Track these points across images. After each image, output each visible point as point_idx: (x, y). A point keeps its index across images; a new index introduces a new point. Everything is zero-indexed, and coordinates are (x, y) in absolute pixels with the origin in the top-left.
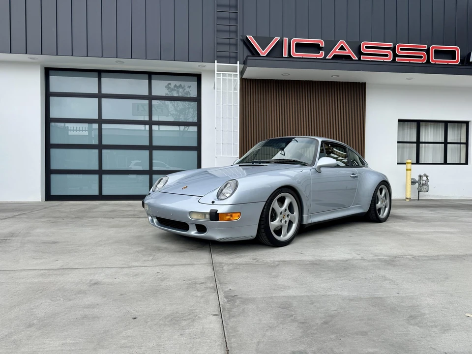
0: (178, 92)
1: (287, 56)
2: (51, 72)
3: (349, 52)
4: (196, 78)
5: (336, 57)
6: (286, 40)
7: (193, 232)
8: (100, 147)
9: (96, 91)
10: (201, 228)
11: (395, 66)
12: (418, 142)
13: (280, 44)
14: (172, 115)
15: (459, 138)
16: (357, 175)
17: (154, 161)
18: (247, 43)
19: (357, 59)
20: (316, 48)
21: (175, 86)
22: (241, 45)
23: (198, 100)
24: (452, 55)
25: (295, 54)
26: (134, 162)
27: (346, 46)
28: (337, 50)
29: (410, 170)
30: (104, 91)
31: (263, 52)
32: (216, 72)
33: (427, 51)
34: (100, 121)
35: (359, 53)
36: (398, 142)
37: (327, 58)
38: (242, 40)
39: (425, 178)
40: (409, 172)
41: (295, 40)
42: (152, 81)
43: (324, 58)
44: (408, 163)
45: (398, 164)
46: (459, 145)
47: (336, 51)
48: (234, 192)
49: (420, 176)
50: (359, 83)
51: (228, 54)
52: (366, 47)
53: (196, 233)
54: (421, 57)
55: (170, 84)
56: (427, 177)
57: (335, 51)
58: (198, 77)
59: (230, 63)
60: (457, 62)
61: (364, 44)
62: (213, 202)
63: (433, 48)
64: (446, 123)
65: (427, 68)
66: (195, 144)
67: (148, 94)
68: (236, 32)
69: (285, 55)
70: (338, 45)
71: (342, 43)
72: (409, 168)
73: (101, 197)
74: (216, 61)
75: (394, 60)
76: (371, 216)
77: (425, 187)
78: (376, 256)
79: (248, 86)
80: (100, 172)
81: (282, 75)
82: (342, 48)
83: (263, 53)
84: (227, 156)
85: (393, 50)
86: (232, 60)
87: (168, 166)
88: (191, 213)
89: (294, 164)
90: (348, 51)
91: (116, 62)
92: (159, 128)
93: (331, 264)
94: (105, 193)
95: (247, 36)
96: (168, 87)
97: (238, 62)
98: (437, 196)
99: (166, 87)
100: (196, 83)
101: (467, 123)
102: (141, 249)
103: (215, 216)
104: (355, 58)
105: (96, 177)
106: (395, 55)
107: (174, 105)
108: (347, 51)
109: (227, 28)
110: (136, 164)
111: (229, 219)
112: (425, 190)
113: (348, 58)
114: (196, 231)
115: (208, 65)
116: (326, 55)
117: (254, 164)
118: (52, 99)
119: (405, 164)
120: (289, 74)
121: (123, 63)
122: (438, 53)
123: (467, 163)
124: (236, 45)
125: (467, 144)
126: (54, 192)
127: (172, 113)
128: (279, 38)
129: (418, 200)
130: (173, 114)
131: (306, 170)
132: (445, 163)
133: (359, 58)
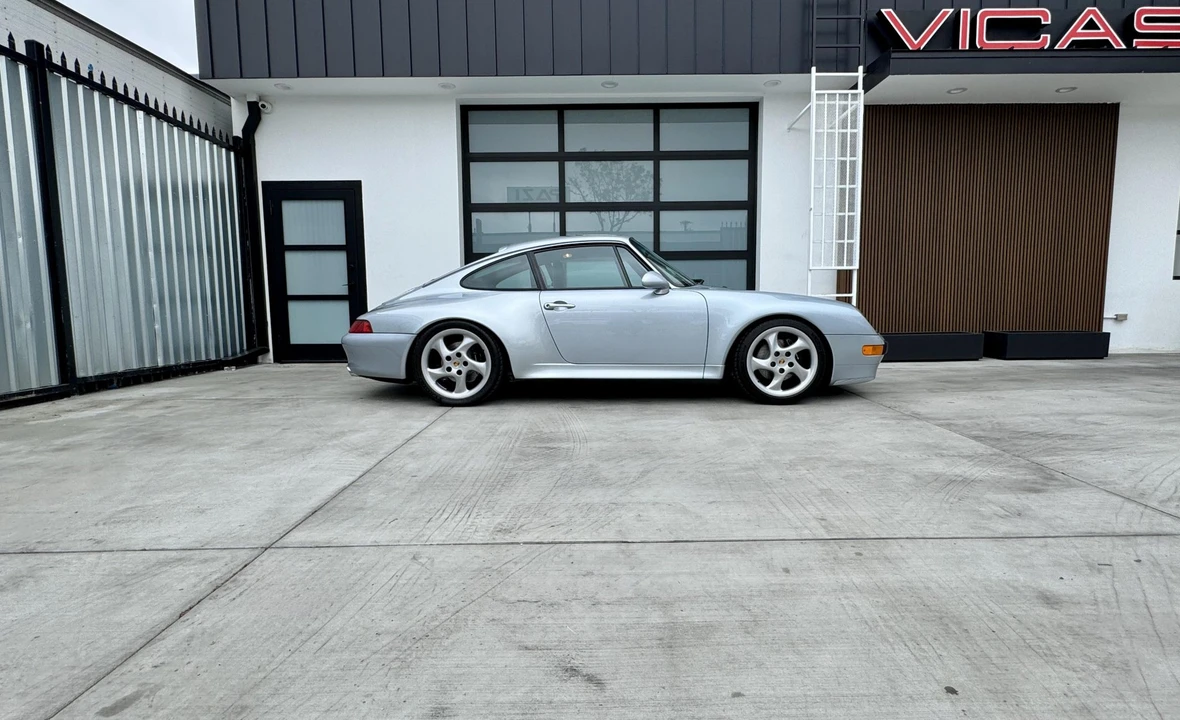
1: (967, 48)
2: (472, 115)
3: (1108, 33)
4: (746, 112)
5: (1076, 46)
6: (965, 13)
9: (554, 148)
13: (954, 22)
19: (1124, 47)
20: (1032, 28)
23: (751, 155)
25: (984, 43)
27: (1101, 20)
28: (1079, 30)
30: (569, 148)
31: (916, 42)
32: (814, 92)
34: (563, 207)
35: (1127, 31)
36: (1178, 232)
37: (1056, 48)
38: (867, 20)
41: (986, 13)
42: (661, 121)
43: (1050, 49)
45: (1175, 278)
47: (1078, 32)
50: (1105, 104)
51: (833, 53)
52: (1147, 20)
57: (1074, 33)
58: (753, 110)
59: (837, 71)
61: (1141, 13)
66: (743, 246)
69: (964, 43)
70: (1083, 19)
71: (1092, 13)
74: (814, 69)
81: (949, 92)
82: (1091, 25)
90: (1106, 31)
91: (603, 84)
95: (883, 11)
97: (861, 68)
104: (1118, 44)
108: (1102, 30)
113: (1104, 46)
115: (786, 81)
116: (1054, 42)
118: (475, 168)
128: (951, 10)
133: (1130, 46)
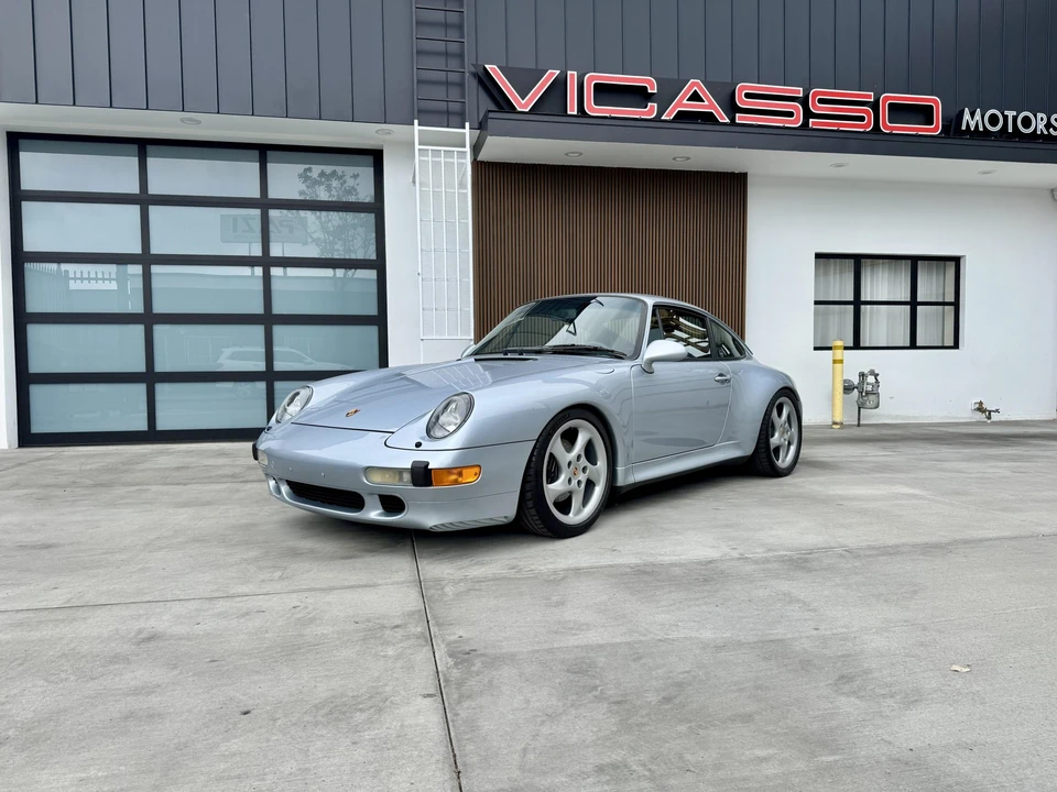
0: (329, 188)
1: (575, 113)
2: (22, 143)
3: (711, 106)
4: (370, 159)
5: (682, 116)
6: (572, 75)
7: (374, 514)
8: (149, 319)
9: (134, 189)
10: (392, 504)
11: (806, 138)
12: (857, 303)
13: (559, 85)
14: (316, 241)
15: (941, 291)
16: (728, 377)
17: (276, 349)
18: (486, 83)
19: (727, 121)
20: (639, 95)
21: (322, 174)
22: (472, 85)
23: (376, 208)
24: (925, 114)
25: (592, 108)
26: (228, 352)
27: (704, 92)
28: (685, 101)
29: (841, 361)
30: (153, 189)
31: (523, 102)
32: (417, 147)
33: (875, 106)
34: (146, 259)
35: (732, 108)
36: (816, 303)
37: (663, 118)
38: (475, 75)
39: (871, 379)
40: (838, 366)
41: (593, 78)
42: (269, 165)
43: (657, 119)
44: (837, 348)
45: (816, 349)
46: (941, 307)
48: (464, 421)
49: (862, 375)
50: (733, 173)
51: (443, 105)
52: (747, 96)
53: (380, 515)
54: (862, 119)
55: (309, 170)
56: (876, 376)
57: (680, 104)
58: (376, 157)
59: (448, 126)
60: (936, 129)
61: (742, 89)
62: (418, 445)
63: (886, 98)
64: (914, 261)
65: (875, 142)
66: (373, 311)
67: (259, 196)
68: (461, 56)
69: (573, 110)
70: (687, 91)
71: (695, 84)
72: (838, 357)
73: (152, 435)
74: (416, 122)
75: (805, 124)
76: (759, 464)
77: (872, 397)
78: (769, 550)
79: (491, 178)
80: (150, 378)
81: (566, 154)
82: (695, 97)
83: (524, 104)
84: (447, 337)
85: (804, 102)
86: (453, 119)
87: (309, 360)
88: (368, 470)
89: (595, 355)
90: (709, 104)
91: (182, 120)
92: (285, 273)
93: (677, 571)
94: (162, 425)
95: (487, 66)
96: (305, 177)
97: (467, 125)
98: (897, 417)
99: (300, 176)
100: (370, 171)
101: (957, 260)
102: (253, 554)
103: (422, 475)
104: (722, 118)
105: (141, 388)
106: (808, 114)
107: (319, 218)
108: (706, 103)
109: (441, 46)
110: (233, 357)
111: (456, 482)
112: (872, 404)
113: (708, 118)
114: (381, 511)
115: (398, 130)
116: (661, 113)
117: (509, 356)
118: (28, 208)
119: (830, 348)
120: (581, 154)
121: (199, 122)
122: (898, 111)
123: (956, 346)
124: (461, 85)
125: (956, 304)
126: (38, 427)
127: (315, 236)
128: (558, 72)
129: (859, 425)
130: (319, 239)
131: (623, 368)
132: (913, 345)
133: (733, 120)
